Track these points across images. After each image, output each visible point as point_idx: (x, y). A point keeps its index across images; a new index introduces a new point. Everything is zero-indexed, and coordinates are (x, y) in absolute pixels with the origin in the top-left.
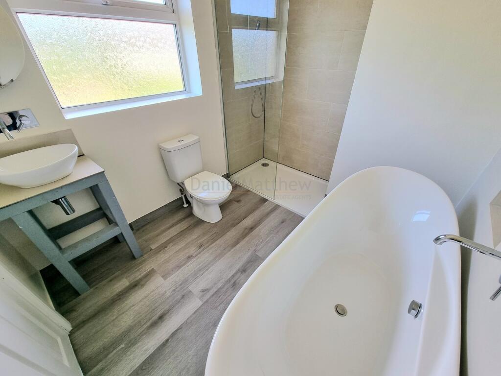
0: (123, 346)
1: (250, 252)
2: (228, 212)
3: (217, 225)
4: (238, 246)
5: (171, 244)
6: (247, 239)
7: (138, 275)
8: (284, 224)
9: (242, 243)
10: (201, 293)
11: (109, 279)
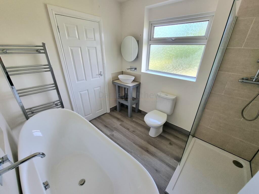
0: (101, 121)
1: (130, 150)
2: (159, 139)
3: (148, 136)
4: (134, 145)
5: (135, 123)
6: (139, 149)
7: (122, 119)
8: (155, 171)
9: (137, 147)
10: (112, 134)
11: (121, 114)
